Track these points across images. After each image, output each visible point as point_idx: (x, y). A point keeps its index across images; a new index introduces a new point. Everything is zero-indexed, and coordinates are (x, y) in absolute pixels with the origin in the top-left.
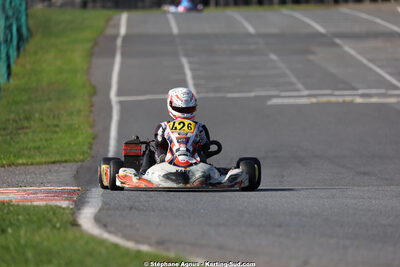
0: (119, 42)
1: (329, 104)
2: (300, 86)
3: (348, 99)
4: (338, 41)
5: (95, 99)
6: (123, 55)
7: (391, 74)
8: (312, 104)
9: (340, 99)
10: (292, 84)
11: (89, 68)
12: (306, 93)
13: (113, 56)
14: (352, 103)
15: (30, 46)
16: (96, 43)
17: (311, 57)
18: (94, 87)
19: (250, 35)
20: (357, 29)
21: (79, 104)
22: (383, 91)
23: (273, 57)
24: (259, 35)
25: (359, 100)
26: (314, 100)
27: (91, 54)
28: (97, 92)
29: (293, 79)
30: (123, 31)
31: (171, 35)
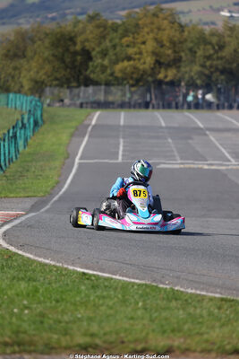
0: (90, 129)
1: (190, 168)
2: (178, 158)
3: (200, 166)
4: (208, 132)
5: (67, 161)
6: (90, 136)
7: (229, 153)
8: (181, 168)
9: (196, 166)
10: (174, 156)
11: (69, 143)
12: (179, 161)
13: (84, 137)
14: (201, 169)
15: (41, 129)
16: (77, 129)
17: (190, 141)
18: (68, 154)
19: (161, 127)
20: (220, 126)
21: (57, 163)
22: (221, 162)
23: (170, 140)
24: (167, 128)
25: (206, 167)
26: (182, 166)
27: (72, 135)
28: (69, 157)
29: (176, 154)
30: (94, 122)
31: (119, 126)
